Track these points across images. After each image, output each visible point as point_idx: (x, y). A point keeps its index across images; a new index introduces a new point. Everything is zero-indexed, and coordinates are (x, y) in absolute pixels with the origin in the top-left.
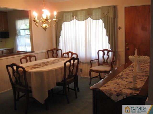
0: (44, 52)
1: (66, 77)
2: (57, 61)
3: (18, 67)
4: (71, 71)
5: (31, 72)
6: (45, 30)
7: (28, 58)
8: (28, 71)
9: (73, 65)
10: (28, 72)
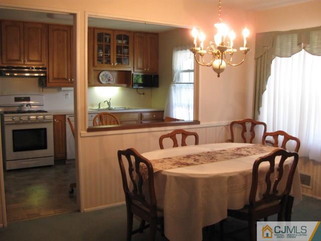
0: (223, 124)
1: (258, 198)
2: (245, 153)
3: (139, 159)
4: (273, 184)
5: (167, 174)
6: (219, 74)
7: (179, 137)
8: (161, 171)
9: (278, 170)
10: (162, 173)
